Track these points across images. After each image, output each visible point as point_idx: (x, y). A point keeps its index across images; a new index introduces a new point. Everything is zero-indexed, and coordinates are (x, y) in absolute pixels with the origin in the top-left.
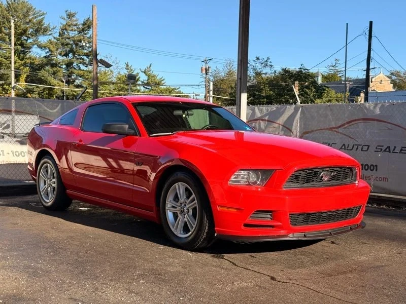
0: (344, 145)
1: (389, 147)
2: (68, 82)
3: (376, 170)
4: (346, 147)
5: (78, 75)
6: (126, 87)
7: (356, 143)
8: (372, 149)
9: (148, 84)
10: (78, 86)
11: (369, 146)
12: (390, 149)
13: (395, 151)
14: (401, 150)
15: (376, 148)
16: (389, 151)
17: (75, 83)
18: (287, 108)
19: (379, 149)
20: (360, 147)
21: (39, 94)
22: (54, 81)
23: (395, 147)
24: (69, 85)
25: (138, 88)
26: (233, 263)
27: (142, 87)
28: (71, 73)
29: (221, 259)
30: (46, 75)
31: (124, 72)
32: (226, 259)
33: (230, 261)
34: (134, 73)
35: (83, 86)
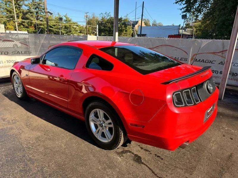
5: (41, 17)
6: (58, 22)
9: (66, 21)
10: (41, 21)
14: (181, 59)
17: (40, 20)
21: (27, 23)
22: (32, 19)
24: (38, 20)
25: (63, 22)
26: (152, 171)
27: (64, 22)
28: (38, 16)
29: (142, 165)
30: (29, 16)
31: (57, 16)
32: (145, 164)
33: (148, 167)
34: (61, 17)
35: (43, 21)
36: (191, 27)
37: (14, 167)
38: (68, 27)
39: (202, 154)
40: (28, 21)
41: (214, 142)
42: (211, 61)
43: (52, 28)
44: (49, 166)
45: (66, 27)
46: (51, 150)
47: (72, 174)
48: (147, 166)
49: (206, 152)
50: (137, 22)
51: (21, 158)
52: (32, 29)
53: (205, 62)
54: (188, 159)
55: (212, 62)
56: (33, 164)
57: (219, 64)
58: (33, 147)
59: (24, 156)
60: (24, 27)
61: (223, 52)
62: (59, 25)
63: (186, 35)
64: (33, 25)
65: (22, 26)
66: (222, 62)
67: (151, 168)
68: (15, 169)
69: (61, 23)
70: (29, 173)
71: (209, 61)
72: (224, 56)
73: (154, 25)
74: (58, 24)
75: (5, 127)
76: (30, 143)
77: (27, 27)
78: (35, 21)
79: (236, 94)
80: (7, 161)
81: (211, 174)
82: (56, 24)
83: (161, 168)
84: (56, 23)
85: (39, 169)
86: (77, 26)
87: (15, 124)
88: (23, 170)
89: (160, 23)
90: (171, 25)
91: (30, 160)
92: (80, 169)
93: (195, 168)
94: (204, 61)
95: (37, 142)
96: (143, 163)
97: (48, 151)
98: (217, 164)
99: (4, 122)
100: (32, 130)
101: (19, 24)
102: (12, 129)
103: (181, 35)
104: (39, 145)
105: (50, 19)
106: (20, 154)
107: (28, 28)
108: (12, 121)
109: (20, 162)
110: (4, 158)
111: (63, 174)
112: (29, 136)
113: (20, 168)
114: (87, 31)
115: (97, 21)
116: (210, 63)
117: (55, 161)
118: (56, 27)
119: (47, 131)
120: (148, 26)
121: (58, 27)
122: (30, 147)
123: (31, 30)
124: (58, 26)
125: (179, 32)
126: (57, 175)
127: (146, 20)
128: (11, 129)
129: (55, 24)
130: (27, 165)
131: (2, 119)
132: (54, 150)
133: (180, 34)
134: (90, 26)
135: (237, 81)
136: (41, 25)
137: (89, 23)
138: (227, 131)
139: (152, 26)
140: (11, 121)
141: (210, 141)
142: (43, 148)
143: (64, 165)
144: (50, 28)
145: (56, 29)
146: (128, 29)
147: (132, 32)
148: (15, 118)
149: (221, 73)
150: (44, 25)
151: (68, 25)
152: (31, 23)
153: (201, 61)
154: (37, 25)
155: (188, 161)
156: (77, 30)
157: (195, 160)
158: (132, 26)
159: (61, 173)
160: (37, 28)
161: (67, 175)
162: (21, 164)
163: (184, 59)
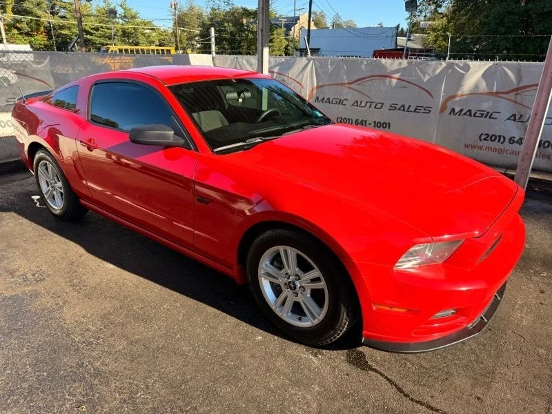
0: (357, 102)
1: (403, 106)
2: (52, 13)
3: (389, 128)
4: (359, 103)
5: (61, 7)
6: (106, 19)
7: (369, 100)
8: (386, 107)
9: (125, 17)
10: (62, 17)
11: (383, 104)
12: (404, 108)
13: (410, 110)
14: (416, 109)
15: (391, 106)
16: (404, 110)
17: (59, 14)
18: (297, 61)
19: (393, 107)
20: (373, 105)
21: (27, 24)
22: (40, 13)
23: (410, 106)
24: (54, 16)
26: (396, 385)
27: (120, 20)
28: (54, 5)
29: (370, 372)
30: (31, 6)
31: (102, 5)
32: (376, 371)
33: (386, 378)
34: (112, 7)
35: (66, 18)
36: (423, 31)
37: (60, 395)
38: (130, 33)
39: (502, 338)
40: (29, 18)
41: (522, 307)
42: (488, 113)
43: (91, 34)
44: (147, 388)
45: (125, 34)
46: (145, 347)
47: (207, 405)
48: (381, 374)
49: (509, 332)
50: (296, 20)
51: (75, 370)
52: (41, 39)
53: (474, 116)
54: (473, 351)
55: (492, 114)
56: (107, 384)
57: (508, 119)
58: (98, 340)
59: (81, 365)
60: (20, 34)
61: (519, 92)
62: (108, 29)
63: (414, 50)
64: (42, 29)
65: (15, 31)
66: (514, 115)
67: (393, 379)
68: (65, 399)
69: (113, 23)
70: (102, 408)
71: (485, 113)
72: (520, 102)
73: (336, 25)
74: (104, 26)
75: (18, 291)
76: (88, 330)
77: (28, 34)
78: (46, 18)
79: (547, 189)
80: (40, 381)
81: (532, 387)
82: (101, 25)
83: (417, 378)
84: (100, 23)
85: (125, 396)
86: (152, 29)
87: (42, 283)
88: (84, 402)
89: (351, 21)
90: (376, 26)
91: (98, 374)
92: (225, 390)
93: (494, 373)
94: (473, 114)
95: (105, 327)
96: (371, 369)
97: (138, 349)
98: (541, 361)
99: (12, 278)
100: (89, 296)
101: (7, 25)
102: (36, 295)
103: (402, 50)
104: (113, 335)
105: (85, 13)
106: (69, 360)
107: (31, 36)
108: (33, 275)
109: (74, 381)
110: (30, 373)
111: (187, 405)
112: (84, 312)
113: (75, 396)
114: (176, 41)
115: (199, 16)
116: (486, 117)
117: (159, 375)
118: (100, 32)
119: (126, 297)
120: (323, 28)
121: (106, 33)
122: (92, 340)
123: (39, 42)
124: (106, 30)
125: (396, 43)
126: (172, 409)
127: (318, 13)
128: (36, 297)
129: (97, 24)
130: (91, 388)
131: (7, 272)
132: (153, 346)
133: (398, 47)
134: (183, 30)
135: (549, 158)
136: (62, 27)
137: (181, 21)
138: (546, 281)
139: (331, 28)
140: (29, 276)
141: (514, 306)
142: (124, 343)
143: (186, 382)
144: (87, 34)
145: (100, 37)
146: (276, 36)
147: (285, 43)
148: (38, 267)
149: (520, 141)
150: (69, 28)
151: (129, 27)
152: (38, 24)
153: (464, 114)
154: (54, 29)
155: (473, 358)
156: (152, 39)
157: (489, 355)
158: (284, 29)
159: (180, 403)
160: (55, 35)
161: (196, 409)
162: (76, 385)
163: (425, 109)
